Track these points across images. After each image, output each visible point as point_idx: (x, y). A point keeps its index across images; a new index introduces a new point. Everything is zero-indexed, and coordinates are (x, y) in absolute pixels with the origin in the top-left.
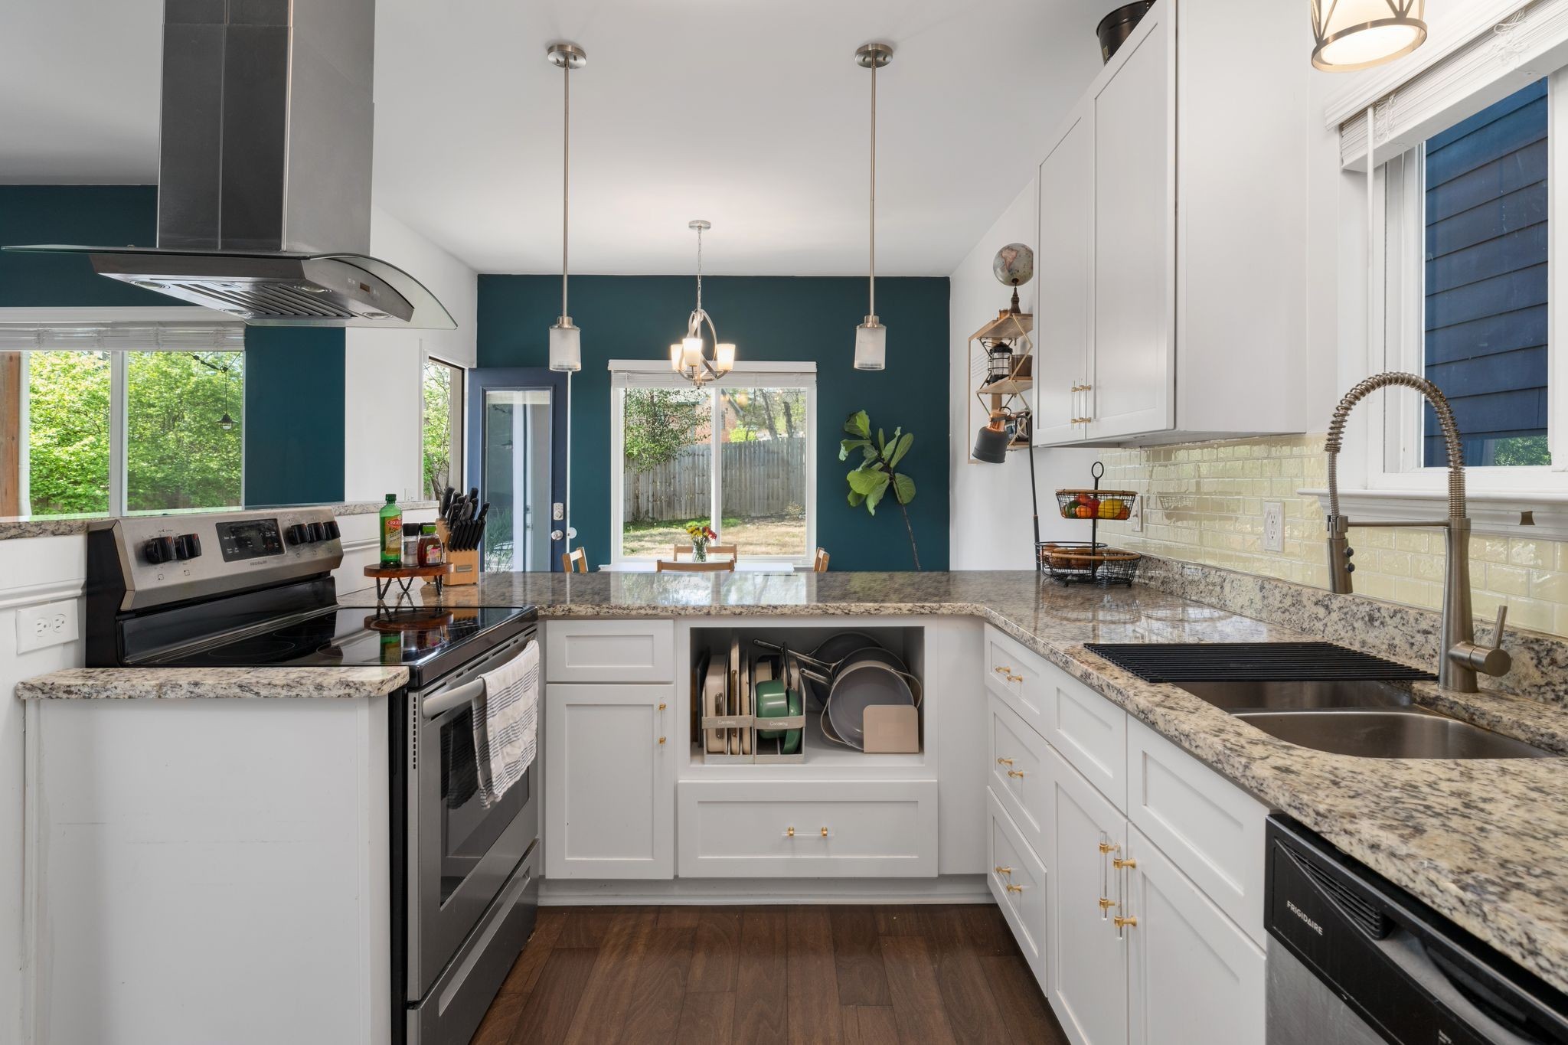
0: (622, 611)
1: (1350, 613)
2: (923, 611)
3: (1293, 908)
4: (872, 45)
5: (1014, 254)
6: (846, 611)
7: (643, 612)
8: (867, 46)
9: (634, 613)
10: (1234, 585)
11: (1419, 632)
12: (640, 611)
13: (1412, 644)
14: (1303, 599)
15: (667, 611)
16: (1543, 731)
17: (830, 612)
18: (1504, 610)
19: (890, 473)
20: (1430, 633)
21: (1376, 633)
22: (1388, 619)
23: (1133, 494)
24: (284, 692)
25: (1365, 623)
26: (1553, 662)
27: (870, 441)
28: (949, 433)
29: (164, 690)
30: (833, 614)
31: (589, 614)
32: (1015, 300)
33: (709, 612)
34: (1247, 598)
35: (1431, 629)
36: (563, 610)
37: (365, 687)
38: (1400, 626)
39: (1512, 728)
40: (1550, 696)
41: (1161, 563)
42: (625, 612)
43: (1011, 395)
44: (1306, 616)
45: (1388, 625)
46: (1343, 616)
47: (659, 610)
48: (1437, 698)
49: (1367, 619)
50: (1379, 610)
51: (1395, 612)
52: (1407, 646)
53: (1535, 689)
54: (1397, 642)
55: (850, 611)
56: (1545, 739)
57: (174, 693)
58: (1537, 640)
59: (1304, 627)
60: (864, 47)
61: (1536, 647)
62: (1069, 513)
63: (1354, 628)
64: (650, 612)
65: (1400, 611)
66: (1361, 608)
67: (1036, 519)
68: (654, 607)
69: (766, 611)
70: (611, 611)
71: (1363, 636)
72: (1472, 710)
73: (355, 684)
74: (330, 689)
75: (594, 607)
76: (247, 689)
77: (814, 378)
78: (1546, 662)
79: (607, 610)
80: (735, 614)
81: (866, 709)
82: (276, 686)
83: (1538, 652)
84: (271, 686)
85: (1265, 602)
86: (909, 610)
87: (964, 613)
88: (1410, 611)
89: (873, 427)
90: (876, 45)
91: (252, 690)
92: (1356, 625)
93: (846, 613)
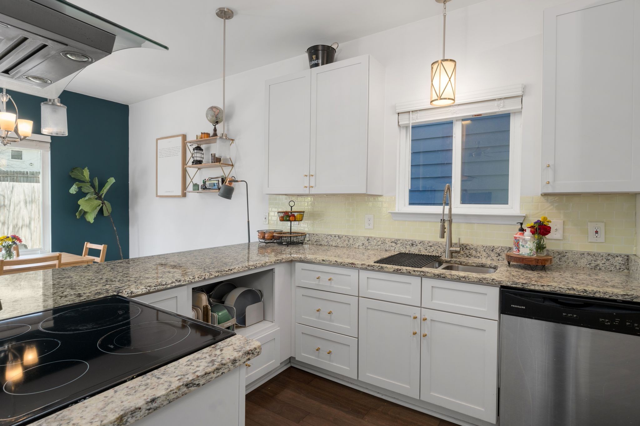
0: (162, 286)
1: (405, 244)
2: (278, 261)
3: (513, 306)
4: (227, 9)
5: (218, 111)
6: (256, 267)
7: (174, 285)
8: (224, 8)
9: (169, 286)
10: (355, 240)
11: (428, 246)
12: (172, 284)
13: (426, 250)
14: (386, 242)
15: (186, 282)
16: (480, 263)
17: (250, 268)
18: (459, 239)
19: (102, 200)
20: (432, 246)
21: (414, 248)
22: (418, 244)
23: (304, 212)
24: (215, 375)
25: (410, 246)
26: (466, 249)
27: (90, 184)
28: (129, 182)
29: (124, 420)
30: (252, 269)
31: (144, 292)
32: (215, 130)
33: (205, 278)
34: (361, 243)
35: (432, 245)
36: (128, 293)
37: (256, 351)
38: (422, 246)
39: (472, 264)
40: (466, 256)
41: (315, 235)
42: (164, 287)
43: (197, 169)
44: (387, 246)
45: (418, 246)
46: (402, 245)
47: (182, 282)
48: (451, 260)
49: (411, 245)
50: (415, 242)
51: (421, 242)
52: (425, 250)
53: (462, 255)
54: (421, 249)
55: (257, 266)
56: (480, 264)
57: (134, 418)
58: (462, 245)
59: (386, 249)
60: (223, 8)
61: (462, 246)
62: (282, 219)
63: (406, 248)
64: (177, 284)
65: (422, 242)
66: (409, 242)
67: (248, 222)
68: (179, 281)
69: (228, 272)
70: (156, 288)
71: (410, 249)
72: (461, 261)
73: (252, 351)
74: (240, 360)
75: (146, 287)
76: (191, 385)
77: (49, 145)
78: (464, 249)
79: (154, 288)
80: (216, 277)
81: (247, 308)
82: (209, 373)
83: (463, 247)
84: (207, 375)
85: (370, 244)
86: (274, 262)
87: (289, 260)
88: (426, 242)
89: (91, 177)
90: (229, 9)
91: (195, 384)
92: (407, 247)
93: (255, 267)
